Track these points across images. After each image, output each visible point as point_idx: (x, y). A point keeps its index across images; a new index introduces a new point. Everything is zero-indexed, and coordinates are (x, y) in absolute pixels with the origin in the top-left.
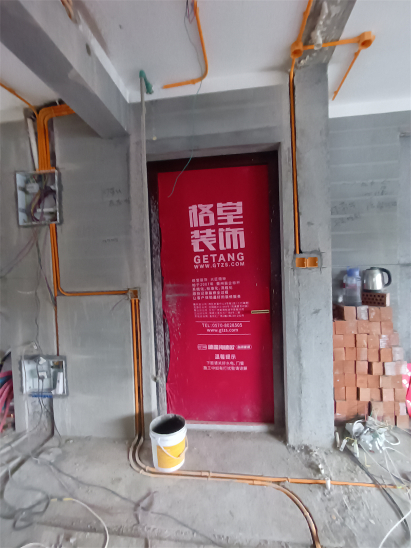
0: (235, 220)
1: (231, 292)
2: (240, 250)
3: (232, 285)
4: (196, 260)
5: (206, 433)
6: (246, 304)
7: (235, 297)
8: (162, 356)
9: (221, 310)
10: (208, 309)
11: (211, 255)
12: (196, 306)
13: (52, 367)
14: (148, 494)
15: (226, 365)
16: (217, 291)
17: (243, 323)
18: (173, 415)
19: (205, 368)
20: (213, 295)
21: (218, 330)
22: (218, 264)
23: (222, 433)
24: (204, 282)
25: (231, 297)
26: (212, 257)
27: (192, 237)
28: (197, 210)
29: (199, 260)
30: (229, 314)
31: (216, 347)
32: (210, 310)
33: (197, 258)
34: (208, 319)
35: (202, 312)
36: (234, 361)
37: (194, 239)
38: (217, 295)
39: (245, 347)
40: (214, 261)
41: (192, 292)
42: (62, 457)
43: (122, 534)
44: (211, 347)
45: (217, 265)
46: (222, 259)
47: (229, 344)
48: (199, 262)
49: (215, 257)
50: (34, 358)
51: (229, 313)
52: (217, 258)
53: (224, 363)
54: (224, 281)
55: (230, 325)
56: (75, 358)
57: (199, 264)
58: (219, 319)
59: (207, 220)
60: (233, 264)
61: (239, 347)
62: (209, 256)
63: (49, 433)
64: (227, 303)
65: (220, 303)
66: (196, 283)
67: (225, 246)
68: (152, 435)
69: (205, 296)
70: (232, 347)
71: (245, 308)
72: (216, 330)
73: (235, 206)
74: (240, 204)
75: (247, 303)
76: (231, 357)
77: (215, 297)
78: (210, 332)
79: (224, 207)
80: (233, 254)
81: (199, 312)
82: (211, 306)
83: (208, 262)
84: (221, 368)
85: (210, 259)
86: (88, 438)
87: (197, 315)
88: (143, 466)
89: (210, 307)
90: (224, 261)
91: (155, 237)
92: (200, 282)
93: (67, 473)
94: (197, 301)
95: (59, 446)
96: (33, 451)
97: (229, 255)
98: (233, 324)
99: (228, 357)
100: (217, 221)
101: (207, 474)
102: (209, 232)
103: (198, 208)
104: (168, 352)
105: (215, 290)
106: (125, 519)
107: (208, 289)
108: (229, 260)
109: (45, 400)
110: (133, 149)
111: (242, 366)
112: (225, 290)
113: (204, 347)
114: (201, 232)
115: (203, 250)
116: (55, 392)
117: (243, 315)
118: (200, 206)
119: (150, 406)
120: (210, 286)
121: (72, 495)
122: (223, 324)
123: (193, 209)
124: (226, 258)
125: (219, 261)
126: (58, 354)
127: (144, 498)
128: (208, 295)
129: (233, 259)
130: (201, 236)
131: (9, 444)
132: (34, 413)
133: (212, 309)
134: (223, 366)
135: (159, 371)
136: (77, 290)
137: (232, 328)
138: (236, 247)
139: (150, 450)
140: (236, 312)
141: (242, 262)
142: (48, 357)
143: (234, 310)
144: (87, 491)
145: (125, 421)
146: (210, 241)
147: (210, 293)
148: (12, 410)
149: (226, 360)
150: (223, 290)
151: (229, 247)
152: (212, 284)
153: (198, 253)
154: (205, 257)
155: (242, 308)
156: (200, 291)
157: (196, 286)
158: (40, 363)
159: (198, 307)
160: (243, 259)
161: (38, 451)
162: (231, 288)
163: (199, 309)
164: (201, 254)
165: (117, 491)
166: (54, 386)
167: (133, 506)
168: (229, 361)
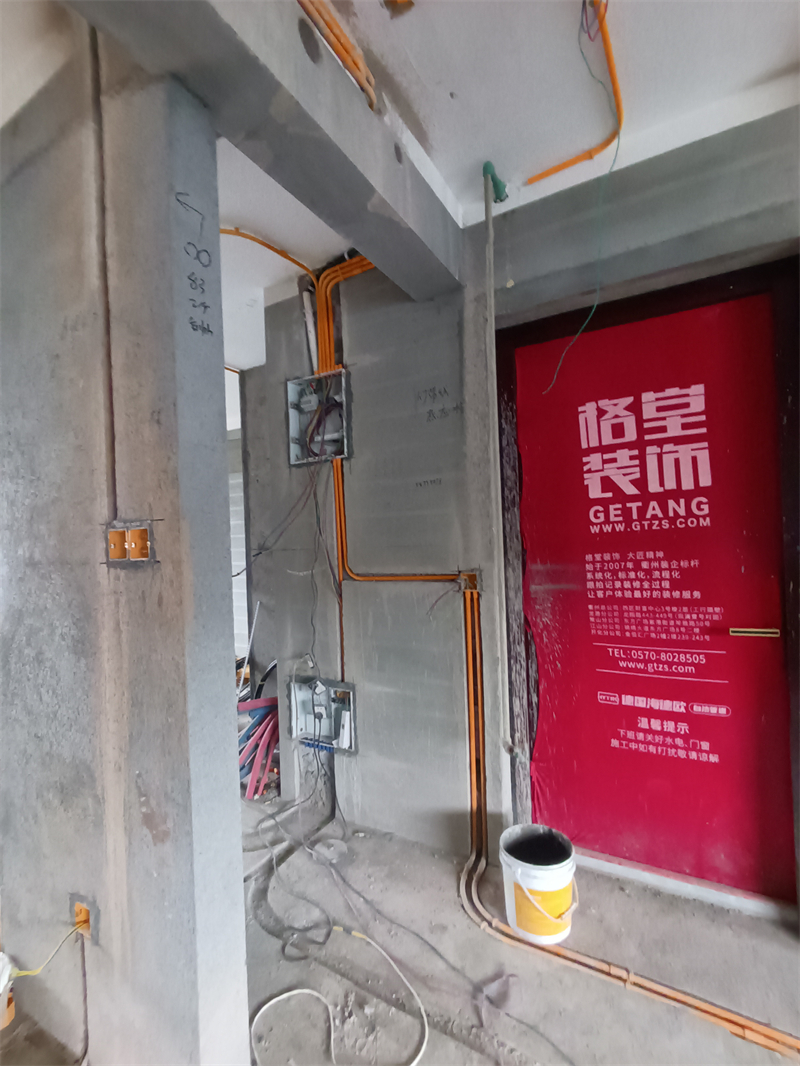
0: (685, 426)
1: (675, 585)
2: (698, 491)
3: (680, 569)
4: (595, 515)
5: (620, 885)
6: (715, 612)
7: (686, 595)
8: (522, 705)
9: (652, 622)
10: (621, 617)
11: (628, 505)
12: (594, 611)
13: (334, 700)
14: (498, 976)
15: (664, 744)
16: (641, 581)
17: (706, 655)
18: (546, 828)
19: (615, 743)
20: (632, 590)
21: (646, 665)
22: (646, 523)
23: (657, 894)
24: (612, 561)
25: (676, 594)
26: (631, 508)
27: (585, 468)
28: (596, 413)
29: (601, 515)
30: (671, 633)
31: (641, 702)
32: (626, 621)
33: (597, 512)
34: (622, 640)
35: (608, 624)
36: (685, 738)
37: (589, 471)
38: (641, 589)
39: (713, 710)
40: (635, 516)
41: (586, 580)
42: (349, 858)
43: (452, 1035)
44: (628, 700)
45: (642, 526)
46: (654, 512)
47: (672, 699)
48: (602, 519)
49: (638, 508)
50: (308, 682)
51: (672, 629)
52: (642, 511)
53: (659, 739)
54: (659, 560)
55: (674, 657)
56: (369, 690)
57: (600, 524)
58: (646, 641)
59: (618, 430)
60: (681, 523)
61: (697, 709)
62: (624, 505)
63: (327, 812)
64: (668, 608)
65: (651, 608)
66: (594, 562)
67: (662, 484)
68: (505, 858)
69: (614, 590)
70: (679, 707)
71: (712, 621)
72: (641, 666)
73: (687, 395)
74: (698, 389)
75: (717, 610)
76: (676, 728)
77: (637, 594)
78: (627, 669)
79: (657, 399)
80: (682, 501)
81: (601, 624)
82: (628, 611)
83: (621, 519)
84: (652, 749)
85: (626, 512)
86: (388, 836)
87: (597, 630)
88: (487, 916)
89: (626, 615)
90: (660, 515)
91: (509, 472)
92: (603, 561)
93: (355, 887)
94: (597, 601)
95: (344, 838)
96: (307, 837)
97: (671, 504)
98: (682, 657)
99: (670, 726)
100: (641, 431)
101: (623, 974)
102: (623, 456)
103: (598, 409)
104: (535, 699)
105: (637, 579)
106: (457, 1008)
107: (621, 575)
108: (671, 514)
109: (323, 754)
110: (469, 312)
111: (705, 751)
112: (661, 579)
113: (612, 699)
114: (606, 456)
115: (610, 495)
116: (338, 744)
117: (707, 638)
118: (604, 403)
119: (500, 802)
120: (627, 570)
121: (365, 930)
122: (658, 653)
123: (588, 411)
124: (664, 508)
125: (648, 516)
126: (343, 680)
127: (493, 979)
128: (622, 589)
129: (682, 511)
130: (606, 466)
131: (272, 816)
132: (307, 772)
133: (629, 619)
134: (657, 745)
135: (517, 735)
136: (374, 570)
137: (679, 664)
138: (688, 484)
139: (499, 887)
140: (689, 629)
141: (704, 517)
142: (328, 683)
143: (685, 623)
144: (390, 931)
145: (452, 820)
146: (624, 475)
147: (627, 585)
148: (276, 762)
149: (663, 733)
150: (655, 580)
151: (670, 484)
152: (630, 565)
153: (598, 501)
154: (615, 509)
155: (705, 620)
156: (604, 580)
157: (595, 568)
158: (316, 691)
159: (598, 613)
160: (706, 511)
161: (313, 838)
162: (676, 575)
163: (601, 617)
164: (604, 503)
165: (440, 949)
166: (337, 735)
167: (470, 988)
168: (674, 736)
